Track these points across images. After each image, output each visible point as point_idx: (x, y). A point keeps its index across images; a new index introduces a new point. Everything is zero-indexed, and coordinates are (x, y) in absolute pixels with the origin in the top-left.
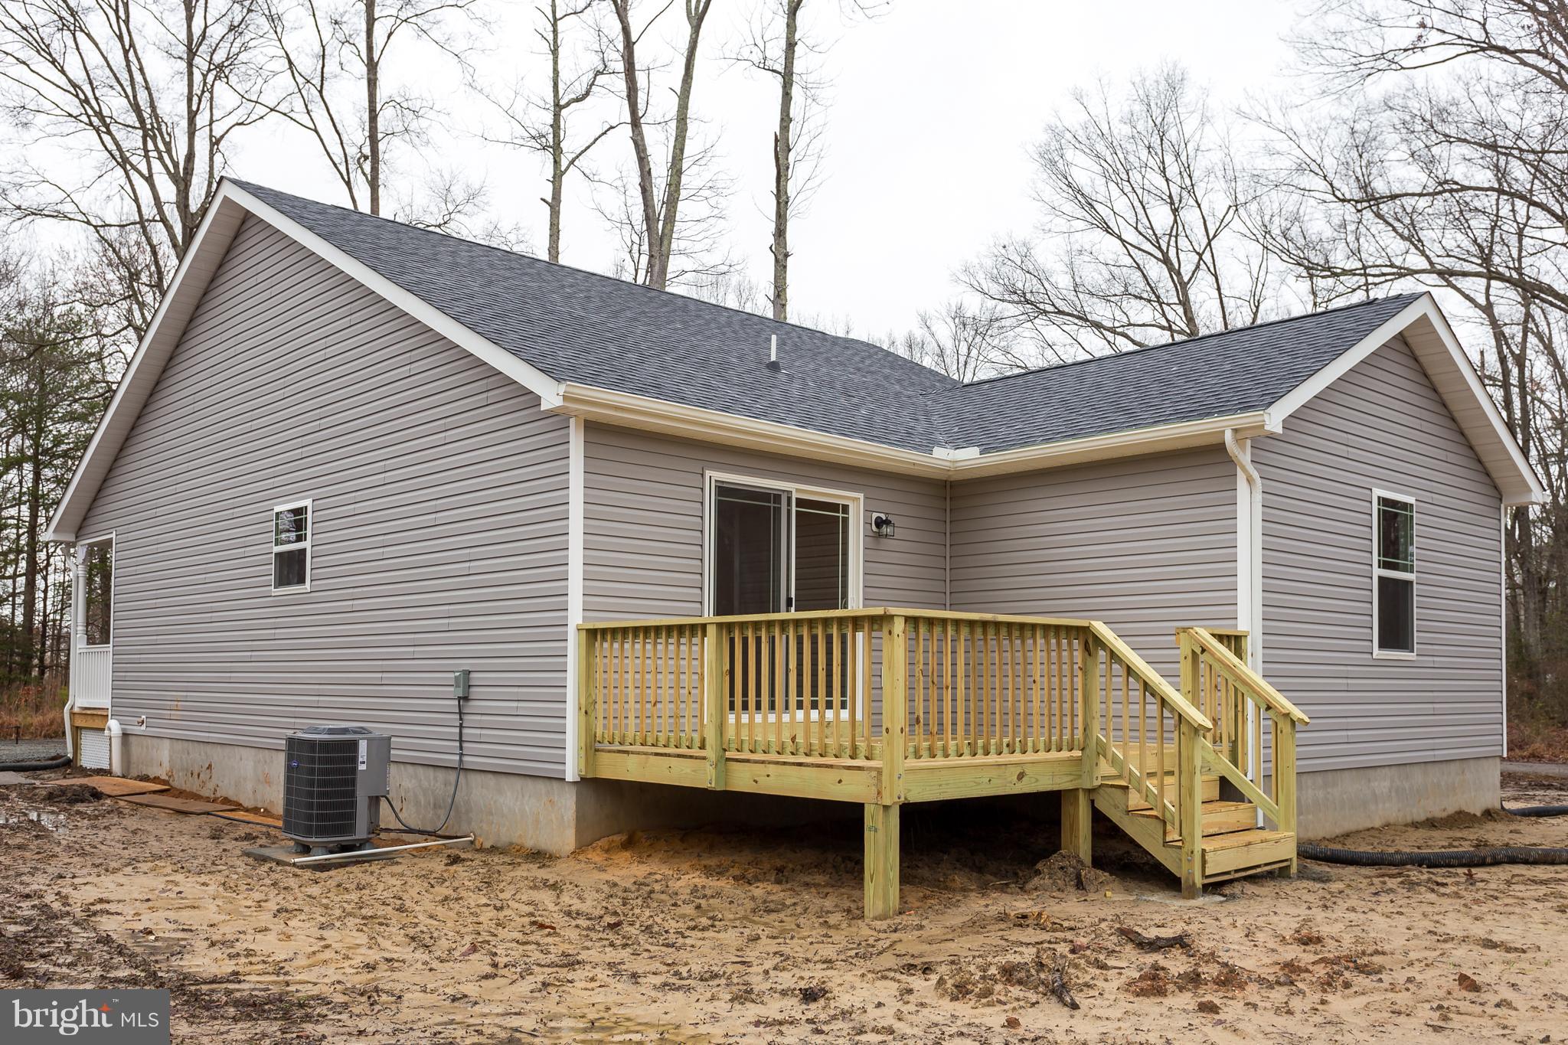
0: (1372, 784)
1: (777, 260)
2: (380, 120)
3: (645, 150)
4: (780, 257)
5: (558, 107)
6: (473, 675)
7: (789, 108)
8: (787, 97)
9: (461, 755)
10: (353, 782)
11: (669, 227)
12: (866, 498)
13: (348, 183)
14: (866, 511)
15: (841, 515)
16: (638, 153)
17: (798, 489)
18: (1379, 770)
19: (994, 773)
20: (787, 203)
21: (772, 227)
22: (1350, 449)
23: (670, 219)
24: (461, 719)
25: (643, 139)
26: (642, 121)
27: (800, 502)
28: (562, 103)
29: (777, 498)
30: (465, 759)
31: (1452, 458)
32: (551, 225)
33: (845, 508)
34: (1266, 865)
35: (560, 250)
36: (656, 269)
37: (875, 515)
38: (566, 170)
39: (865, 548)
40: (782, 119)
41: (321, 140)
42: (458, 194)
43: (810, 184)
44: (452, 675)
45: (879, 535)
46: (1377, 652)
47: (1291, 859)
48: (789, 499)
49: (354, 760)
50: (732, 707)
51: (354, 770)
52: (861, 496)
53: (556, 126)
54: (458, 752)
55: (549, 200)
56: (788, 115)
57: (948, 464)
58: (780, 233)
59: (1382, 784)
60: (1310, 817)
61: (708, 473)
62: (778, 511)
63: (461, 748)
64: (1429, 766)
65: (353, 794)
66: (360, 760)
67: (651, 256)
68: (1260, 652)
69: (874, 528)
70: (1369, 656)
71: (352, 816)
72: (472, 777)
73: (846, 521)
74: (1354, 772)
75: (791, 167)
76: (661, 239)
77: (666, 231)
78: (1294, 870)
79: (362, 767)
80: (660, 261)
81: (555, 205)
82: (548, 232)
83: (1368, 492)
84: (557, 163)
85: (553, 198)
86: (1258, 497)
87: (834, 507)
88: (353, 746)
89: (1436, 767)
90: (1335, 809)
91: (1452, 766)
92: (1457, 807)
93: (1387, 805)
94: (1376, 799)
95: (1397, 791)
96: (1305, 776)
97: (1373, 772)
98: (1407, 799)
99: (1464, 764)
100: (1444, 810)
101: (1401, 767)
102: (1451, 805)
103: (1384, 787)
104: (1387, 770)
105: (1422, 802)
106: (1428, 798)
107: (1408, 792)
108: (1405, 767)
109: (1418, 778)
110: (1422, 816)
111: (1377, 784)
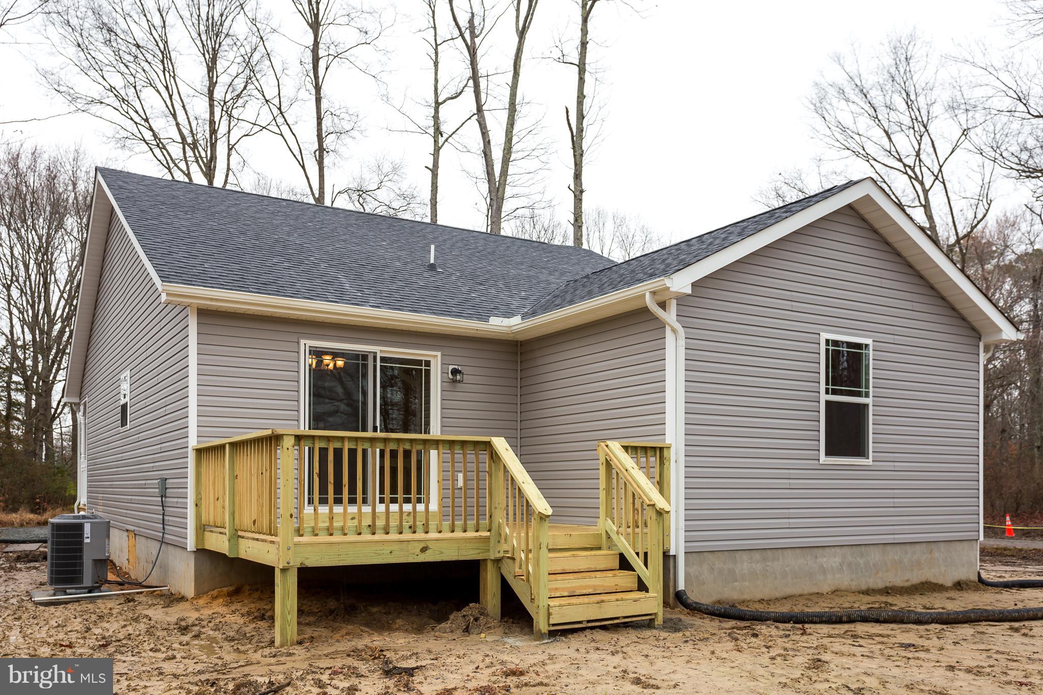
0: (819, 560)
1: (575, 196)
2: (324, 123)
3: (486, 127)
4: (578, 193)
5: (438, 104)
6: (167, 481)
7: (583, 88)
8: (581, 80)
9: (164, 533)
10: (81, 550)
11: (503, 178)
12: (443, 355)
13: (303, 167)
14: (442, 364)
15: (423, 368)
16: (481, 130)
17: (381, 350)
18: (827, 549)
19: (395, 547)
20: (582, 155)
21: (572, 172)
22: (794, 303)
23: (504, 172)
24: (163, 510)
25: (484, 120)
26: (484, 108)
27: (383, 359)
28: (440, 100)
29: (365, 357)
30: (166, 536)
31: (917, 306)
32: (433, 183)
33: (428, 363)
34: (625, 617)
35: (438, 200)
36: (494, 207)
37: (451, 367)
38: (442, 146)
39: (442, 391)
40: (578, 97)
41: (285, 141)
42: (387, 168)
43: (597, 140)
44: (156, 481)
45: (454, 381)
46: (823, 458)
47: (656, 614)
48: (375, 358)
49: (81, 535)
50: (310, 502)
51: (81, 543)
52: (439, 354)
53: (436, 117)
54: (162, 531)
55: (431, 167)
56: (582, 93)
57: (505, 329)
58: (578, 176)
59: (831, 560)
60: (746, 584)
61: (302, 342)
62: (365, 366)
63: (164, 529)
64: (889, 548)
65: (81, 557)
66: (85, 536)
67: (491, 199)
68: (682, 459)
69: (450, 376)
70: (816, 462)
71: (81, 572)
72: (170, 548)
73: (428, 372)
74: (798, 551)
75: (585, 130)
76: (498, 188)
77: (501, 182)
78: (659, 621)
79: (87, 541)
80: (497, 202)
81: (434, 171)
82: (430, 189)
83: (817, 336)
84: (436, 142)
85: (434, 166)
86: (682, 342)
87: (419, 362)
88: (80, 527)
89: (898, 548)
90: (776, 578)
91: (918, 547)
92: (923, 579)
93: (837, 576)
94: (824, 571)
95: (850, 565)
96: (739, 553)
97: (820, 550)
98: (862, 572)
99: (933, 546)
100: (907, 581)
101: (854, 547)
102: (916, 578)
103: (834, 562)
104: (838, 549)
105: (880, 574)
106: (887, 571)
107: (863, 566)
108: (859, 548)
109: (875, 555)
110: (880, 585)
111: (825, 559)
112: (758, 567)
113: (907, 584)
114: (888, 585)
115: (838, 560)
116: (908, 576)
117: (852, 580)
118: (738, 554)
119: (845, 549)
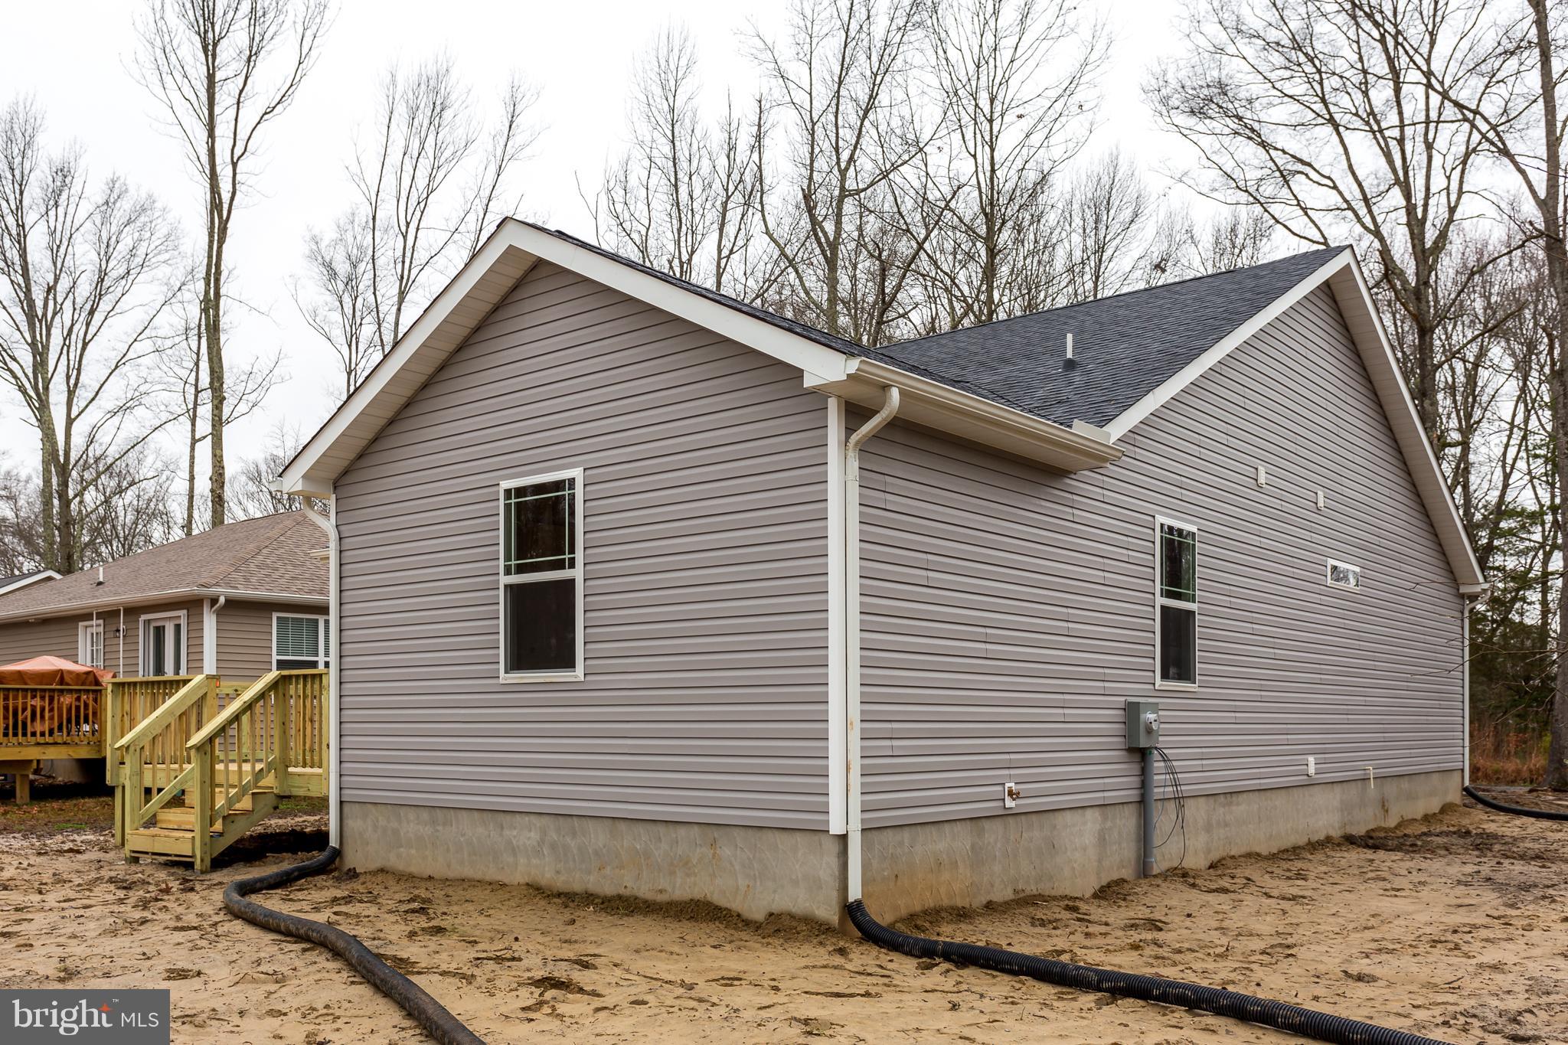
0: (507, 832)
74: (476, 815)
89: (640, 829)
90: (448, 850)
91: (682, 831)
92: (697, 893)
93: (534, 861)
94: (514, 851)
95: (553, 847)
96: (404, 808)
97: (508, 817)
98: (574, 861)
99: (716, 833)
100: (661, 891)
101: (560, 818)
102: (681, 888)
103: (529, 838)
104: (533, 818)
105: (608, 871)
106: (622, 867)
107: (575, 851)
108: (569, 820)
109: (597, 837)
110: (608, 889)
111: (515, 833)
112: (428, 830)
113: (661, 898)
114: (622, 891)
115: (534, 835)
116: (663, 883)
117: (558, 872)
118: (402, 811)
119: (545, 820)
